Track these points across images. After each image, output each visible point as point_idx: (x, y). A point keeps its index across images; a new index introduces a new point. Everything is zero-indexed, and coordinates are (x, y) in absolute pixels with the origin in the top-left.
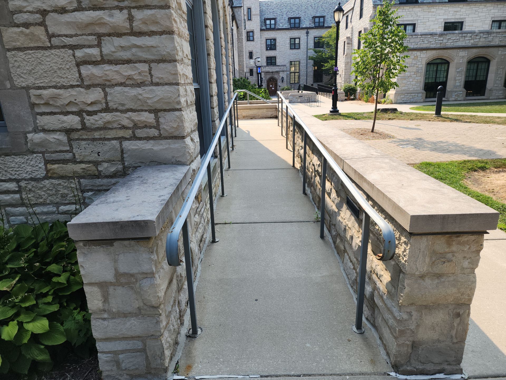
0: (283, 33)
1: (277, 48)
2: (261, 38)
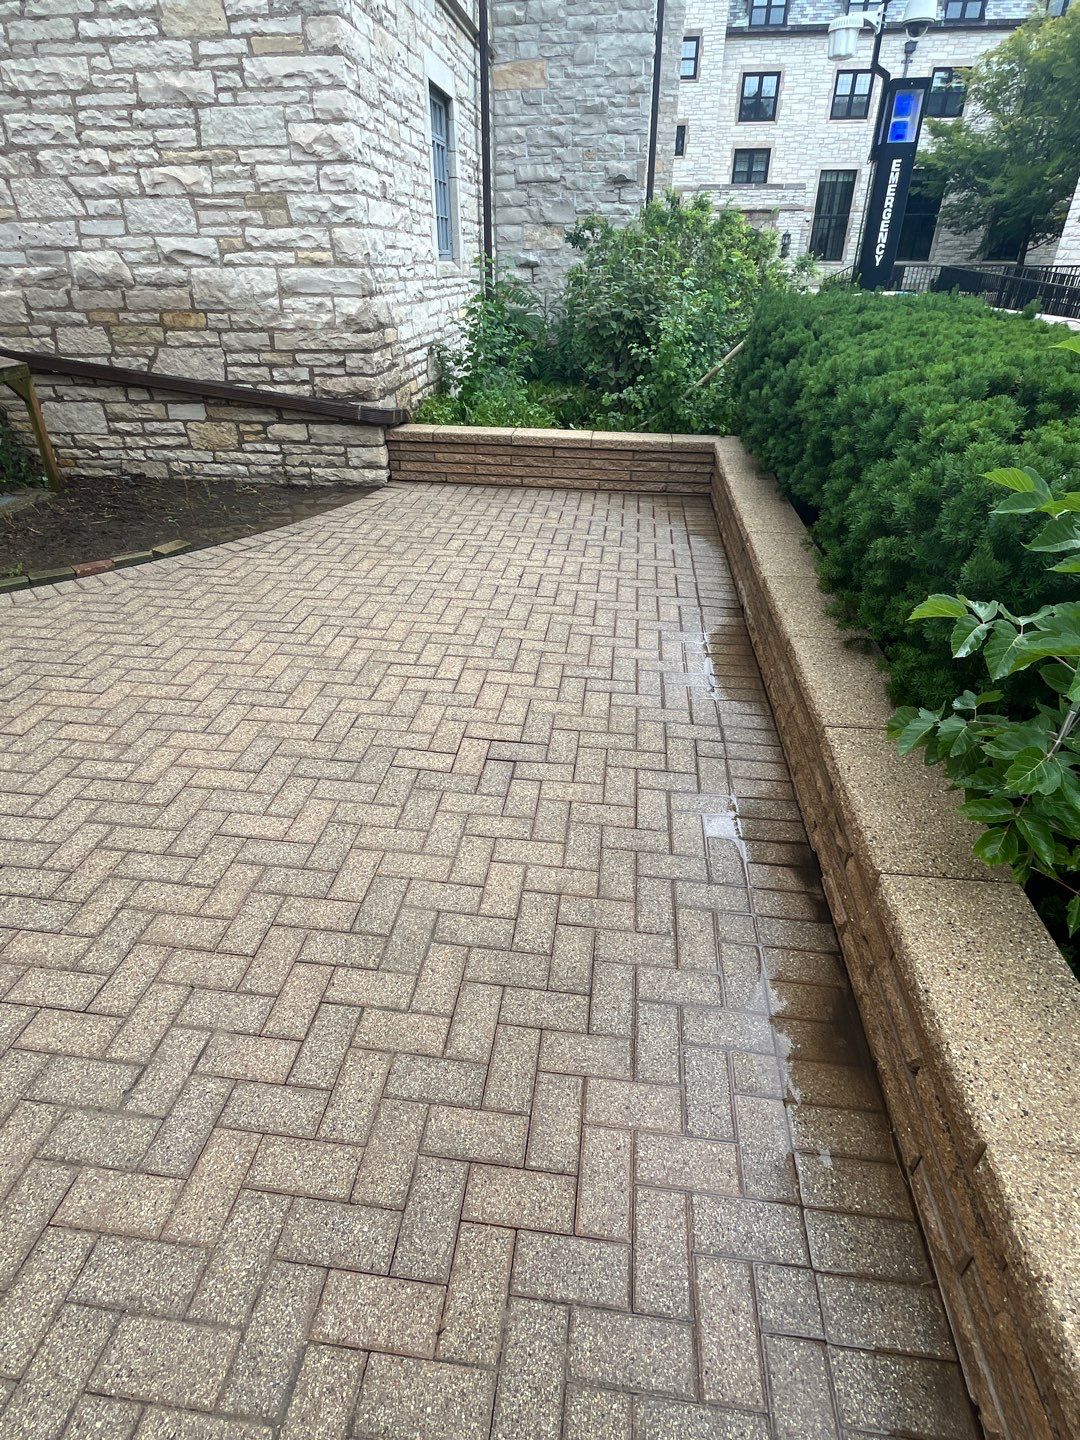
0: (812, 48)
1: (782, 112)
2: (725, 68)
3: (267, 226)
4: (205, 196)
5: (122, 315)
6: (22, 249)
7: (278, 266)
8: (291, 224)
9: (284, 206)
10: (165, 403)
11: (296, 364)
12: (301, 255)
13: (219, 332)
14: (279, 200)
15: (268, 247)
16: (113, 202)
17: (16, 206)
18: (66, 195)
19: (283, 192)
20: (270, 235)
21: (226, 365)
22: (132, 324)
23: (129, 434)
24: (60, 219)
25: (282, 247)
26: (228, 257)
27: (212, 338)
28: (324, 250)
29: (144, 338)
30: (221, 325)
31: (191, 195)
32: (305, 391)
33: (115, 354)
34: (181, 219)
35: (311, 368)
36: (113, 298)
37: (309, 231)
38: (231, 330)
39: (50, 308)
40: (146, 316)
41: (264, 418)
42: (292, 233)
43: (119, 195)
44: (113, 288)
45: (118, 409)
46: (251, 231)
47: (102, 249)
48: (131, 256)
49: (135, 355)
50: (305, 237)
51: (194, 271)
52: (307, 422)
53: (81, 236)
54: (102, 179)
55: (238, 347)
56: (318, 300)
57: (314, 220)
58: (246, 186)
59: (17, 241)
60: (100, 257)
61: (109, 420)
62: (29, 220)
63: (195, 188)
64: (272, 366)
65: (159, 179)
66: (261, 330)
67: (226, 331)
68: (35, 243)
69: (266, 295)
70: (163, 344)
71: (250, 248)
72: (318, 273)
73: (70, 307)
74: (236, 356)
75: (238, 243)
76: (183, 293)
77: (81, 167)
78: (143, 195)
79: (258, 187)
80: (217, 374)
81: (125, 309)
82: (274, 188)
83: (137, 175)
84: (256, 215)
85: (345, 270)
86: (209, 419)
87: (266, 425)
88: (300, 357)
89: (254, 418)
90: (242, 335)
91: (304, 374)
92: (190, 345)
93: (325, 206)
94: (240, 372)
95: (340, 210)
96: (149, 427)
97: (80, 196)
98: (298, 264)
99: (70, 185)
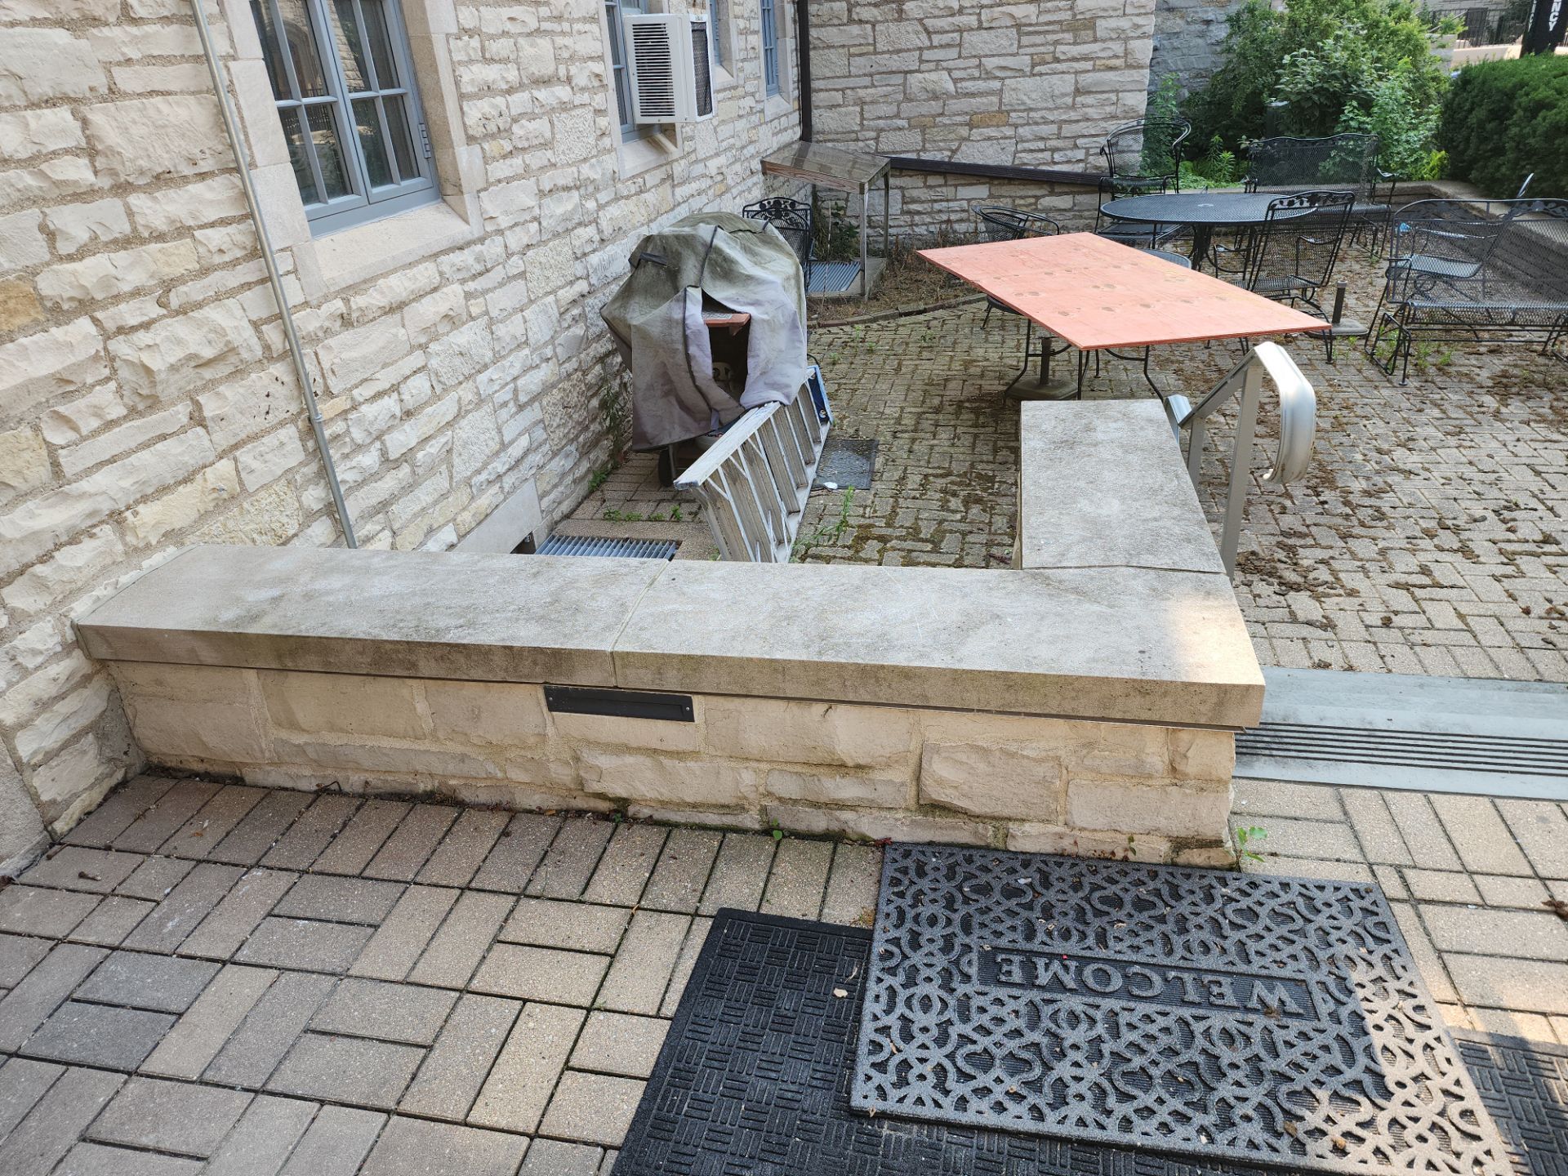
3: (1075, 43)
4: (1030, 25)
5: (938, 119)
6: (871, 75)
7: (1076, 73)
8: (1095, 40)
9: (1093, 28)
10: (956, 186)
11: (1076, 146)
12: (1098, 62)
13: (1016, 126)
14: (1091, 24)
15: (1074, 59)
16: (956, 35)
17: (874, 44)
18: (917, 33)
19: (1094, 19)
20: (1076, 51)
21: (1016, 152)
22: (945, 125)
23: (919, 213)
24: (909, 50)
25: (1085, 58)
26: (1037, 69)
27: (1009, 131)
28: (1116, 57)
29: (952, 136)
30: (1020, 121)
31: (1018, 26)
32: (1078, 168)
33: (924, 149)
34: (1005, 42)
35: (1087, 149)
36: (935, 107)
37: (1110, 44)
38: (1028, 124)
39: (880, 118)
40: (959, 119)
41: (1038, 192)
42: (1096, 47)
43: (960, 31)
44: (936, 97)
45: (915, 193)
46: (1060, 48)
47: (936, 70)
48: (957, 74)
49: (941, 150)
50: (1103, 50)
51: (1007, 82)
52: (1073, 193)
53: (921, 61)
54: (950, 19)
55: (1030, 137)
56: (1105, 96)
57: (1114, 36)
58: (1067, 16)
59: (868, 70)
60: (933, 76)
61: (904, 203)
62: (883, 53)
63: (1024, 21)
64: (1054, 150)
65: (996, 15)
66: (1053, 122)
67: (1023, 125)
68: (884, 69)
69: (1064, 95)
70: (967, 139)
71: (1057, 60)
72: (1110, 75)
73: (897, 116)
74: (1026, 145)
75: (1049, 58)
76: (995, 99)
77: (936, 12)
78: (980, 28)
79: (1075, 15)
80: (1006, 160)
81: (942, 114)
82: (1088, 15)
83: (979, 14)
84: (1068, 37)
85: (1133, 72)
86: (991, 196)
87: (1037, 198)
88: (1080, 142)
89: (1030, 193)
90: (1035, 128)
91: (1080, 154)
92: (989, 139)
93: (1125, 23)
94: (1026, 158)
95: (1137, 26)
96: (937, 206)
97: (929, 33)
98: (1094, 70)
99: (923, 25)
